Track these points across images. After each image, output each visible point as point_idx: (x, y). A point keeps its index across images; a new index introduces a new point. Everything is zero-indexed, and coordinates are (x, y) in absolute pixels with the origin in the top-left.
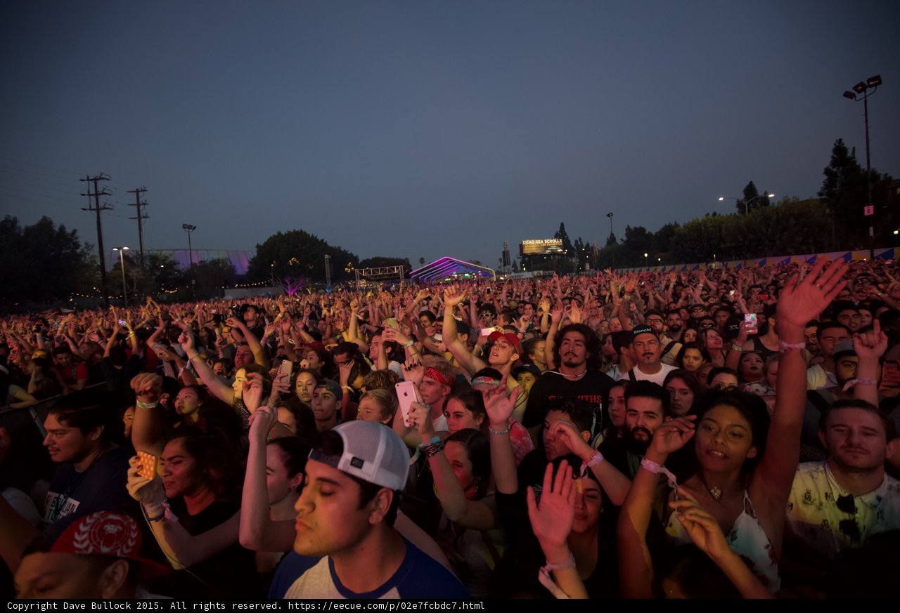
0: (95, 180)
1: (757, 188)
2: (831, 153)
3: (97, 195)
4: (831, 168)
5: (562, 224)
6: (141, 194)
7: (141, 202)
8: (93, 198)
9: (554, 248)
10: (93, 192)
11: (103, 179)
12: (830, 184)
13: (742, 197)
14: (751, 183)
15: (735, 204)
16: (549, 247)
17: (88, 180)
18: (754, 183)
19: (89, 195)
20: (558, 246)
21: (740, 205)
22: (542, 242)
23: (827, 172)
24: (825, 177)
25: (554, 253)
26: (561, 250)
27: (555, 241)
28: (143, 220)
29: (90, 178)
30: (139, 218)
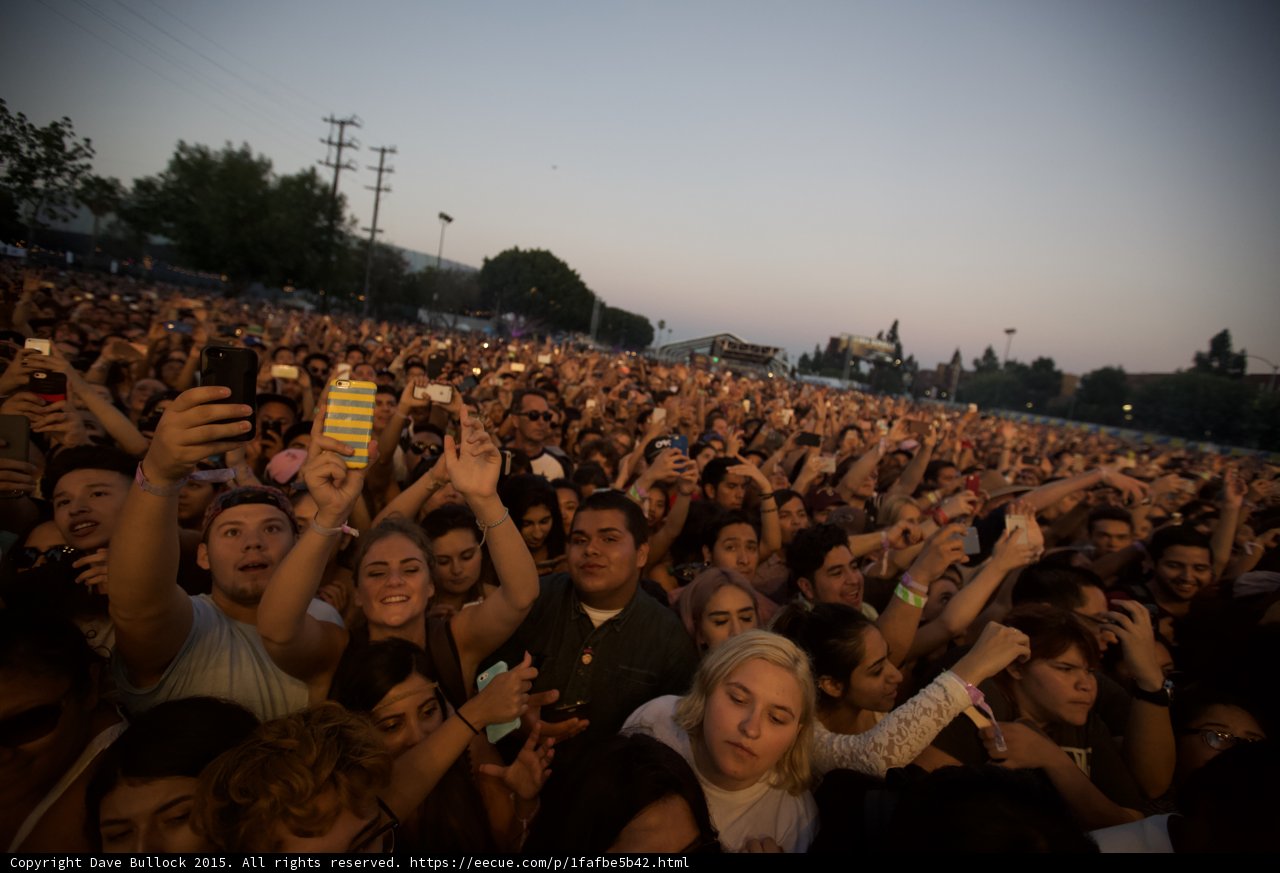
0: (342, 124)
3: (340, 145)
5: (895, 326)
6: (387, 156)
7: (385, 166)
8: (334, 150)
9: (881, 354)
10: (335, 139)
11: (351, 123)
14: (1225, 331)
17: (333, 121)
19: (330, 142)
20: (889, 353)
22: (865, 342)
25: (879, 363)
26: (889, 359)
27: (885, 345)
28: (383, 194)
29: (338, 118)
30: (378, 190)
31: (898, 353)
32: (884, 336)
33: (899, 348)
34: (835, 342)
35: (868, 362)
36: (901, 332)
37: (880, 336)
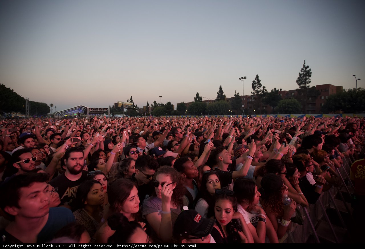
1: (199, 95)
2: (219, 89)
4: (219, 92)
5: (131, 97)
9: (130, 106)
12: (218, 97)
13: (196, 97)
14: (198, 93)
15: (194, 98)
16: (128, 105)
18: (199, 93)
20: (132, 105)
21: (195, 99)
22: (125, 103)
23: (218, 93)
24: (217, 95)
25: (129, 109)
26: (132, 107)
27: (130, 103)
31: (133, 105)
32: (129, 101)
33: (134, 104)
34: (116, 104)
35: (126, 108)
36: (133, 99)
37: (128, 101)
